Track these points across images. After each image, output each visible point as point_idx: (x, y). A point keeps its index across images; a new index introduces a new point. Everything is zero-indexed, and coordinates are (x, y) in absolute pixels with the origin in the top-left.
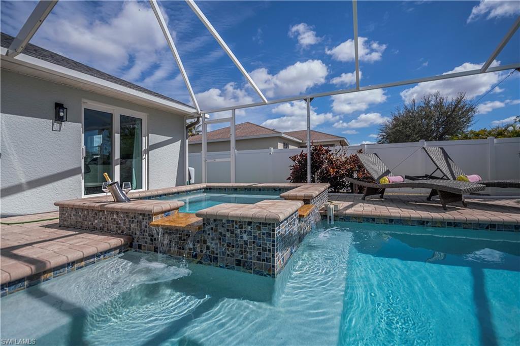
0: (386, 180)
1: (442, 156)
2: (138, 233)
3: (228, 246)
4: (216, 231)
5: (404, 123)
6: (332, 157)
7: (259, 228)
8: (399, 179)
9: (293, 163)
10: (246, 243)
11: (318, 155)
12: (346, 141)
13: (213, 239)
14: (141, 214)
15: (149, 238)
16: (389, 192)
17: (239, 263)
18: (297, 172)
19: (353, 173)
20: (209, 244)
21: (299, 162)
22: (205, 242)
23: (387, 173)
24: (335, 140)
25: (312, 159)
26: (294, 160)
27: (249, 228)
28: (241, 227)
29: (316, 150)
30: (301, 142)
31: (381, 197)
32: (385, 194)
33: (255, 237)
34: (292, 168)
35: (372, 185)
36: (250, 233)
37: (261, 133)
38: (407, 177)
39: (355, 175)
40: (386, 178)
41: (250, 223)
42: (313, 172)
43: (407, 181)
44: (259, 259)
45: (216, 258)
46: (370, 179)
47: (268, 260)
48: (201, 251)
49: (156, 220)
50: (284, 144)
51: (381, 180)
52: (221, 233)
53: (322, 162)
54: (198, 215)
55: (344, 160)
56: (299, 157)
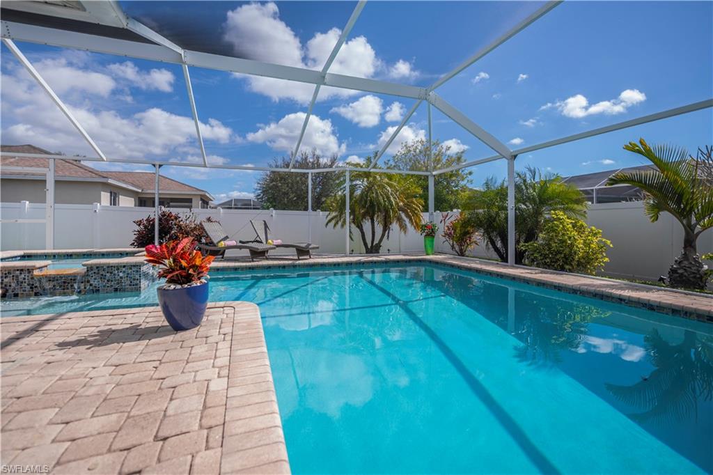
0: (222, 244)
1: (263, 226)
2: (13, 285)
3: (108, 281)
4: (98, 273)
5: (281, 178)
6: (181, 223)
7: (131, 269)
8: (233, 243)
9: (137, 228)
10: (121, 278)
11: (167, 221)
12: (208, 195)
13: (95, 279)
14: (18, 270)
15: (29, 287)
16: (228, 253)
17: (116, 290)
18: (142, 237)
19: (201, 238)
20: (91, 282)
21: (145, 227)
22: (88, 282)
23: (226, 238)
24: (193, 193)
25: (160, 224)
26: (139, 225)
27: (124, 269)
28: (118, 269)
29: (165, 215)
30: (140, 191)
31: (223, 258)
32: (225, 256)
33: (128, 274)
34: (136, 233)
35: (213, 248)
36: (124, 272)
37: (67, 173)
38: (241, 242)
39: (203, 240)
40: (222, 242)
41: (124, 266)
42: (161, 238)
43: (240, 244)
44: (130, 285)
45: (98, 290)
46: (212, 243)
47: (136, 285)
48: (85, 288)
49: (36, 273)
50: (111, 193)
51: (219, 244)
52: (102, 275)
53: (171, 228)
54: (84, 265)
55: (193, 226)
56: (145, 222)
